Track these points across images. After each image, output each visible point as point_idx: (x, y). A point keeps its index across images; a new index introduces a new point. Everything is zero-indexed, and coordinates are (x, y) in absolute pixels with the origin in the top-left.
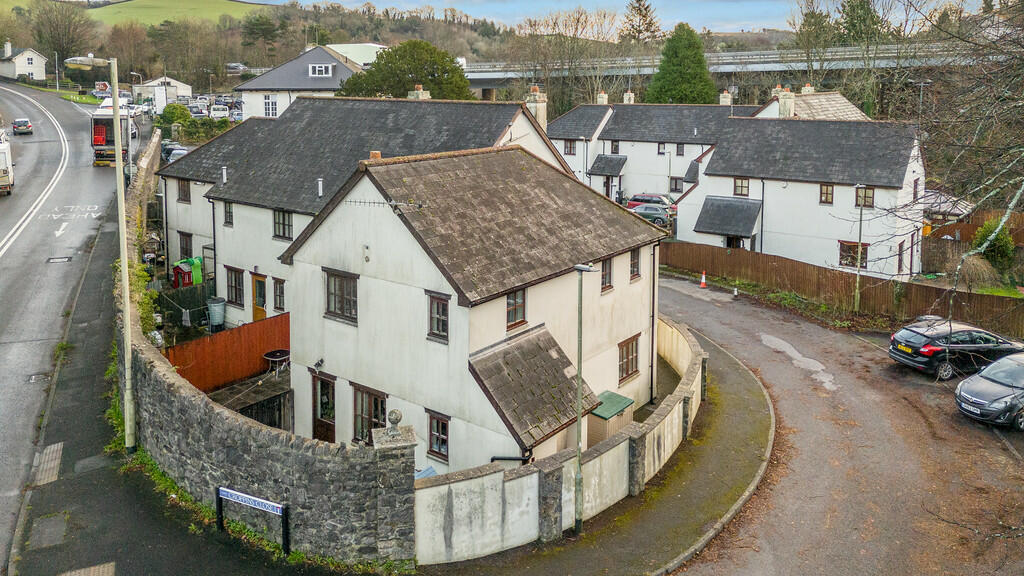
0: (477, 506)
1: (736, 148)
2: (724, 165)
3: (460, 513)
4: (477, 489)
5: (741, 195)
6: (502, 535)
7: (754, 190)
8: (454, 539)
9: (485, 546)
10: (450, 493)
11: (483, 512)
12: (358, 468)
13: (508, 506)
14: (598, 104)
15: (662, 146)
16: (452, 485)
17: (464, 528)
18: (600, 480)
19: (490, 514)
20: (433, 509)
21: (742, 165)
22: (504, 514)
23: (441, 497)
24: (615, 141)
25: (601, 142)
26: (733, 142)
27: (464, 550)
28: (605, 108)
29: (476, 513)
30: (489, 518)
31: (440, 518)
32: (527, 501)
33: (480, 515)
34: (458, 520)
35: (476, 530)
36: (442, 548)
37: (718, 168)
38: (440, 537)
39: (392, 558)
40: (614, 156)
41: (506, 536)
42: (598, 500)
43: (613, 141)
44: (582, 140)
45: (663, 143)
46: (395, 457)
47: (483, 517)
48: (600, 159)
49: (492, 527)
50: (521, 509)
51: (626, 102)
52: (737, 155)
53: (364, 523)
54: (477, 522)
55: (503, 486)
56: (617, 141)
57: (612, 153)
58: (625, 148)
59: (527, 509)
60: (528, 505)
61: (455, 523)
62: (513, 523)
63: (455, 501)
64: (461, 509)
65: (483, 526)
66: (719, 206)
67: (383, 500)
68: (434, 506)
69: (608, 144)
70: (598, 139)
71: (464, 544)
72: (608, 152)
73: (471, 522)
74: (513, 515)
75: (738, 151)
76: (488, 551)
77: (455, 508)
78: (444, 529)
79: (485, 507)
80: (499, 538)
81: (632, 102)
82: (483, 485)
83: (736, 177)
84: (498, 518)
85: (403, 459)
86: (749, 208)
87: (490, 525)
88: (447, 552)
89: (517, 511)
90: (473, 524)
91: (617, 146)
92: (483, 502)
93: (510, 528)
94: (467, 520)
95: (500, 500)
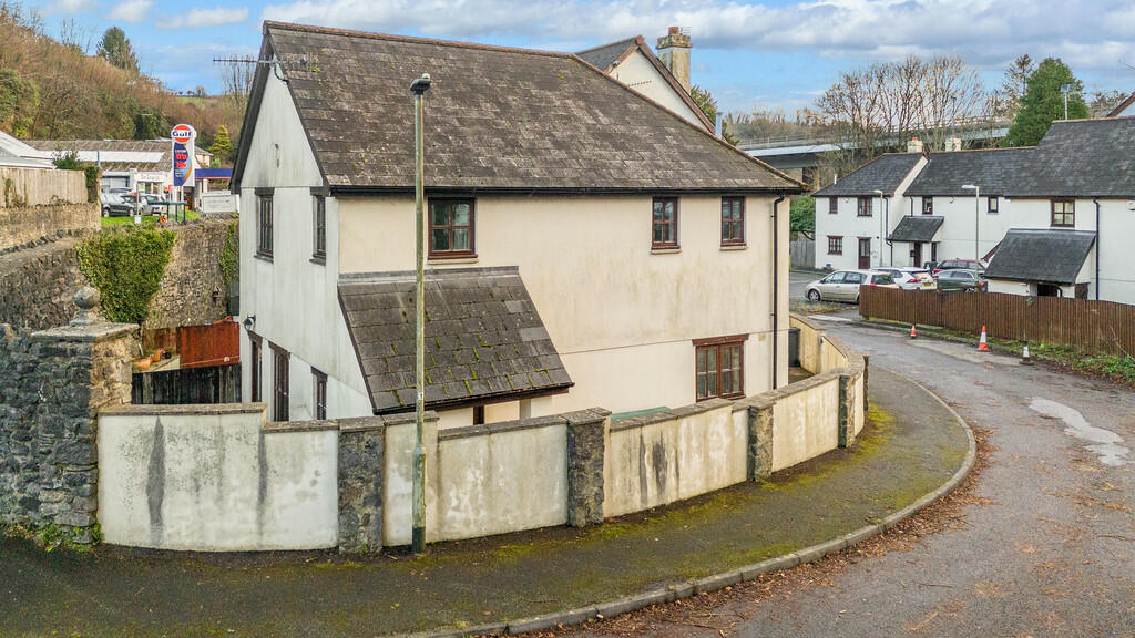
0: (210, 464)
1: (1059, 160)
2: (1036, 184)
3: (176, 468)
4: (209, 434)
5: (1064, 225)
6: (261, 524)
7: (1084, 216)
8: (166, 510)
9: (222, 534)
10: (159, 431)
11: (221, 475)
12: (19, 367)
13: (271, 477)
14: (909, 152)
15: (994, 201)
16: (161, 418)
17: (182, 496)
18: (489, 478)
19: (235, 482)
20: (129, 452)
21: (1064, 181)
22: (263, 487)
23: (143, 436)
24: (927, 198)
25: (908, 199)
26: (1054, 152)
27: (184, 533)
28: (917, 156)
29: (207, 476)
30: (234, 489)
31: (142, 470)
32: (313, 476)
33: (216, 480)
34: (174, 480)
35: (208, 504)
36: (144, 520)
37: (1028, 188)
38: (141, 502)
39: (58, 520)
40: (927, 217)
41: (268, 527)
42: (483, 513)
43: (924, 197)
44: (879, 196)
45: (995, 197)
46: (62, 353)
47: (220, 484)
48: (906, 221)
49: (240, 506)
50: (299, 487)
51: (948, 149)
52: (1059, 169)
53: (29, 458)
54: (209, 490)
55: (262, 438)
56: (931, 197)
57: (924, 213)
58: (941, 206)
59: (312, 490)
60: (314, 483)
61: (167, 483)
62: (282, 507)
63: (168, 447)
64: (179, 461)
65: (220, 499)
66: (1026, 243)
67: (45, 421)
68: (131, 448)
69: (918, 201)
70: (905, 195)
71: (183, 524)
72: (918, 212)
73: (198, 489)
74: (281, 492)
75: (1062, 164)
76: (230, 545)
77: (167, 458)
78: (149, 490)
79: (226, 468)
80: (253, 527)
81: (958, 148)
82: (221, 429)
83: (1054, 199)
84: (252, 492)
85: (74, 360)
86: (1074, 242)
87: (236, 500)
88: (153, 531)
89: (290, 488)
90: (203, 491)
91: (930, 205)
92: (222, 458)
93: (278, 516)
94: (190, 483)
95: (256, 462)
